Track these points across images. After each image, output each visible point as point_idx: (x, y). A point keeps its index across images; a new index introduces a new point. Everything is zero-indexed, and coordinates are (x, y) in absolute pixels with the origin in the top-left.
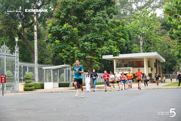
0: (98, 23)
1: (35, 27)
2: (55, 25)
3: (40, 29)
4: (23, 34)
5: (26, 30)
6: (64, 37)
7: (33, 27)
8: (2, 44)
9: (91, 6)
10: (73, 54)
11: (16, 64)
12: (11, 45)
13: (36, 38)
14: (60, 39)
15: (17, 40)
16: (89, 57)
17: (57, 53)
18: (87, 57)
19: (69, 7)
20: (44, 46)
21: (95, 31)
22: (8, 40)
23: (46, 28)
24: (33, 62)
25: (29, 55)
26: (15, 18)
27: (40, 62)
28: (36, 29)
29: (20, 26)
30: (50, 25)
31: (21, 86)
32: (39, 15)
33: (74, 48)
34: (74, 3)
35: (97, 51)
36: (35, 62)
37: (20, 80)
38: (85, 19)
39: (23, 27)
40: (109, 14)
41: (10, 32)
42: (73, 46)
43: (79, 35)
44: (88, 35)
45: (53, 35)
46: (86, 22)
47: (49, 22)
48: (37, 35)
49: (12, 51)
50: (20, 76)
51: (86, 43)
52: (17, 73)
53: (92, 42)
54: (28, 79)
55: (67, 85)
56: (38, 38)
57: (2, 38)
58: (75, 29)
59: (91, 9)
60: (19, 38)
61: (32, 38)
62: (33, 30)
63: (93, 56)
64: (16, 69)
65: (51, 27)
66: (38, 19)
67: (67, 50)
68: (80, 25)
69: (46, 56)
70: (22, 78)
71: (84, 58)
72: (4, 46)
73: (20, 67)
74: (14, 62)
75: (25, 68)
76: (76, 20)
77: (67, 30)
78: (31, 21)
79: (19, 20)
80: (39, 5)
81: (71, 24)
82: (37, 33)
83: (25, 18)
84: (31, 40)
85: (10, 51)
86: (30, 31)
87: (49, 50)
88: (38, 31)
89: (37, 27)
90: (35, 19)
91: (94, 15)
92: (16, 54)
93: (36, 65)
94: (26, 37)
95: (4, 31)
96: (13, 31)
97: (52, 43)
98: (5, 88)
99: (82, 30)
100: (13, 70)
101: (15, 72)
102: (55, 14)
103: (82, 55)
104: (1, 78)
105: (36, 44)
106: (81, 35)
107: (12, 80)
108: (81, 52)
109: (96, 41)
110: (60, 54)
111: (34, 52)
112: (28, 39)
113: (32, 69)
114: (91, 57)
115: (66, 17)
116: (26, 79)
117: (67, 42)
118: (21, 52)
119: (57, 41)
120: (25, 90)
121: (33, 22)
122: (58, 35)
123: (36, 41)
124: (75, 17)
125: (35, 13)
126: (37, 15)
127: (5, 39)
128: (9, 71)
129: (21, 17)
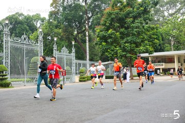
0: (136, 28)
1: (87, 33)
2: (102, 31)
3: (91, 35)
4: (78, 38)
5: (80, 35)
6: (109, 40)
8: (63, 47)
9: (131, 15)
10: (116, 53)
11: (73, 62)
12: (69, 47)
14: (106, 42)
15: (73, 43)
16: (129, 55)
17: (104, 52)
18: (127, 55)
19: (113, 16)
20: (94, 47)
21: (133, 35)
22: (67, 43)
23: (95, 34)
24: (86, 60)
25: (83, 55)
26: (72, 27)
27: (91, 60)
28: (87, 35)
29: (76, 32)
30: (98, 31)
31: (77, 78)
32: (90, 24)
33: (117, 48)
34: (117, 14)
35: (136, 51)
37: (76, 73)
38: (126, 25)
39: (78, 33)
40: (145, 21)
41: (68, 37)
42: (116, 47)
43: (121, 38)
44: (128, 38)
45: (101, 39)
46: (127, 28)
47: (98, 29)
49: (70, 52)
50: (76, 70)
51: (127, 44)
52: (74, 68)
53: (131, 44)
54: (82, 73)
55: (112, 77)
56: (89, 41)
57: (63, 42)
58: (118, 34)
59: (131, 18)
60: (75, 42)
61: (85, 42)
62: (85, 36)
63: (133, 54)
64: (73, 65)
65: (99, 33)
66: (89, 27)
67: (112, 50)
68: (122, 30)
69: (95, 55)
70: (78, 72)
71: (125, 56)
72: (64, 48)
73: (76, 63)
74: (71, 60)
75: (80, 64)
76: (119, 27)
77: (112, 35)
78: (84, 29)
79: (75, 28)
80: (90, 16)
81: (115, 30)
82: (88, 38)
83: (79, 27)
85: (68, 51)
86: (83, 36)
87: (98, 50)
88: (89, 36)
89: (89, 33)
90: (87, 27)
91: (133, 22)
92: (73, 54)
93: (88, 62)
94: (80, 41)
95: (64, 37)
96: (70, 36)
97: (100, 45)
98: (65, 80)
99: (124, 34)
100: (71, 66)
101: (73, 68)
102: (102, 22)
103: (124, 53)
105: (87, 46)
106: (122, 38)
107: (71, 73)
108: (123, 52)
109: (135, 43)
110: (106, 53)
111: (86, 52)
112: (82, 42)
113: (85, 65)
114: (131, 55)
115: (111, 24)
116: (81, 73)
117: (112, 43)
118: (76, 52)
119: (103, 43)
120: (80, 81)
121: (85, 29)
122: (104, 39)
123: (87, 44)
124: (118, 25)
125: (87, 22)
126: (88, 24)
127: (65, 43)
128: (68, 67)
129: (76, 25)
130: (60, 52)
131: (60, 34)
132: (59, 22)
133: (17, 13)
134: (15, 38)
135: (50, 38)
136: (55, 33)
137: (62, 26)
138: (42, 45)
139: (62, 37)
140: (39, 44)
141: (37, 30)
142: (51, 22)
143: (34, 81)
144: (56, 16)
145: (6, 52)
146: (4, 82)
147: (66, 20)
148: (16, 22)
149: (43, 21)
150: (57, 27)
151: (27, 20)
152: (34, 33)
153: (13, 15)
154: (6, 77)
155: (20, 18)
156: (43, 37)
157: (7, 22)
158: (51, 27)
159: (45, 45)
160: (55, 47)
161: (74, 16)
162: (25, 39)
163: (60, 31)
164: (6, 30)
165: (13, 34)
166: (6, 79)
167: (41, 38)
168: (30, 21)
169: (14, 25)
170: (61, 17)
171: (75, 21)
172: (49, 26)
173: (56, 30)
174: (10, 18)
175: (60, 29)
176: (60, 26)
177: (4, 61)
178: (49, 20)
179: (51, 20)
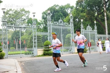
3: (108, 15)
4: (98, 18)
5: (100, 16)
7: (104, 14)
11: (96, 36)
12: (92, 25)
13: (106, 20)
15: (95, 22)
22: (90, 23)
24: (105, 34)
25: (102, 30)
26: (93, 10)
29: (96, 14)
32: (107, 6)
36: (107, 34)
39: (98, 15)
41: (91, 18)
48: (107, 18)
54: (103, 44)
56: (107, 20)
57: (87, 22)
60: (97, 21)
61: (104, 20)
62: (104, 16)
64: (96, 38)
66: (107, 9)
72: (89, 26)
73: (98, 37)
74: (94, 34)
75: (101, 38)
78: (103, 11)
79: (95, 11)
80: (106, 1)
82: (107, 17)
83: (99, 9)
84: (103, 22)
85: (92, 29)
86: (102, 17)
88: (107, 16)
89: (106, 13)
90: (105, 9)
92: (96, 30)
93: (107, 36)
94: (100, 20)
95: (88, 18)
96: (93, 17)
98: (91, 49)
100: (94, 39)
101: (96, 40)
104: (88, 44)
105: (106, 24)
107: (94, 45)
111: (105, 28)
112: (102, 21)
113: (105, 38)
118: (98, 29)
121: (104, 11)
123: (106, 22)
125: (104, 6)
126: (106, 7)
127: (89, 23)
128: (92, 40)
129: (96, 9)
130: (86, 29)
131: (85, 16)
132: (83, 8)
133: (54, 5)
134: (54, 22)
135: (78, 20)
136: (81, 16)
137: (86, 10)
138: (73, 26)
139: (86, 18)
140: (70, 25)
141: (68, 15)
142: (78, 9)
143: (69, 51)
144: (81, 4)
145: (49, 32)
146: (49, 52)
147: (88, 6)
148: (54, 11)
149: (72, 9)
150: (82, 11)
151: (61, 9)
152: (66, 18)
153: (52, 7)
154: (50, 49)
155: (57, 8)
156: (73, 20)
157: (49, 12)
158: (78, 12)
159: (75, 25)
160: (82, 26)
161: (94, 3)
162: (61, 22)
163: (85, 14)
164: (49, 17)
165: (53, 20)
166: (51, 50)
167: (71, 20)
168: (64, 10)
169: (53, 13)
170: (85, 4)
171: (95, 6)
172: (77, 12)
173: (81, 14)
174: (50, 9)
175: (84, 13)
176: (84, 11)
177: (48, 38)
178: (76, 7)
179: (78, 7)
